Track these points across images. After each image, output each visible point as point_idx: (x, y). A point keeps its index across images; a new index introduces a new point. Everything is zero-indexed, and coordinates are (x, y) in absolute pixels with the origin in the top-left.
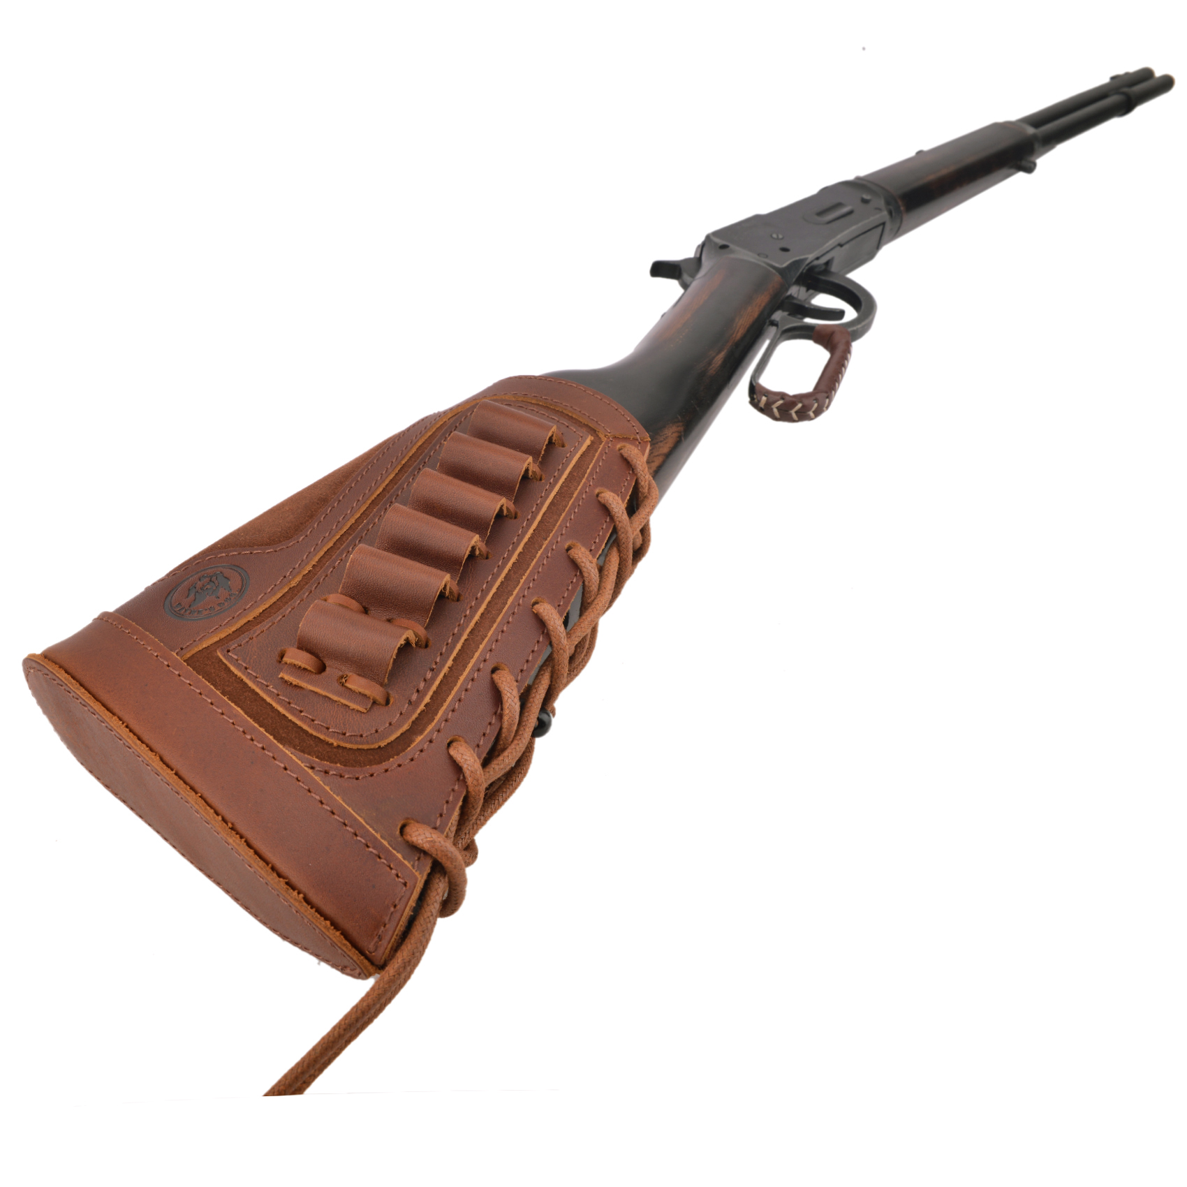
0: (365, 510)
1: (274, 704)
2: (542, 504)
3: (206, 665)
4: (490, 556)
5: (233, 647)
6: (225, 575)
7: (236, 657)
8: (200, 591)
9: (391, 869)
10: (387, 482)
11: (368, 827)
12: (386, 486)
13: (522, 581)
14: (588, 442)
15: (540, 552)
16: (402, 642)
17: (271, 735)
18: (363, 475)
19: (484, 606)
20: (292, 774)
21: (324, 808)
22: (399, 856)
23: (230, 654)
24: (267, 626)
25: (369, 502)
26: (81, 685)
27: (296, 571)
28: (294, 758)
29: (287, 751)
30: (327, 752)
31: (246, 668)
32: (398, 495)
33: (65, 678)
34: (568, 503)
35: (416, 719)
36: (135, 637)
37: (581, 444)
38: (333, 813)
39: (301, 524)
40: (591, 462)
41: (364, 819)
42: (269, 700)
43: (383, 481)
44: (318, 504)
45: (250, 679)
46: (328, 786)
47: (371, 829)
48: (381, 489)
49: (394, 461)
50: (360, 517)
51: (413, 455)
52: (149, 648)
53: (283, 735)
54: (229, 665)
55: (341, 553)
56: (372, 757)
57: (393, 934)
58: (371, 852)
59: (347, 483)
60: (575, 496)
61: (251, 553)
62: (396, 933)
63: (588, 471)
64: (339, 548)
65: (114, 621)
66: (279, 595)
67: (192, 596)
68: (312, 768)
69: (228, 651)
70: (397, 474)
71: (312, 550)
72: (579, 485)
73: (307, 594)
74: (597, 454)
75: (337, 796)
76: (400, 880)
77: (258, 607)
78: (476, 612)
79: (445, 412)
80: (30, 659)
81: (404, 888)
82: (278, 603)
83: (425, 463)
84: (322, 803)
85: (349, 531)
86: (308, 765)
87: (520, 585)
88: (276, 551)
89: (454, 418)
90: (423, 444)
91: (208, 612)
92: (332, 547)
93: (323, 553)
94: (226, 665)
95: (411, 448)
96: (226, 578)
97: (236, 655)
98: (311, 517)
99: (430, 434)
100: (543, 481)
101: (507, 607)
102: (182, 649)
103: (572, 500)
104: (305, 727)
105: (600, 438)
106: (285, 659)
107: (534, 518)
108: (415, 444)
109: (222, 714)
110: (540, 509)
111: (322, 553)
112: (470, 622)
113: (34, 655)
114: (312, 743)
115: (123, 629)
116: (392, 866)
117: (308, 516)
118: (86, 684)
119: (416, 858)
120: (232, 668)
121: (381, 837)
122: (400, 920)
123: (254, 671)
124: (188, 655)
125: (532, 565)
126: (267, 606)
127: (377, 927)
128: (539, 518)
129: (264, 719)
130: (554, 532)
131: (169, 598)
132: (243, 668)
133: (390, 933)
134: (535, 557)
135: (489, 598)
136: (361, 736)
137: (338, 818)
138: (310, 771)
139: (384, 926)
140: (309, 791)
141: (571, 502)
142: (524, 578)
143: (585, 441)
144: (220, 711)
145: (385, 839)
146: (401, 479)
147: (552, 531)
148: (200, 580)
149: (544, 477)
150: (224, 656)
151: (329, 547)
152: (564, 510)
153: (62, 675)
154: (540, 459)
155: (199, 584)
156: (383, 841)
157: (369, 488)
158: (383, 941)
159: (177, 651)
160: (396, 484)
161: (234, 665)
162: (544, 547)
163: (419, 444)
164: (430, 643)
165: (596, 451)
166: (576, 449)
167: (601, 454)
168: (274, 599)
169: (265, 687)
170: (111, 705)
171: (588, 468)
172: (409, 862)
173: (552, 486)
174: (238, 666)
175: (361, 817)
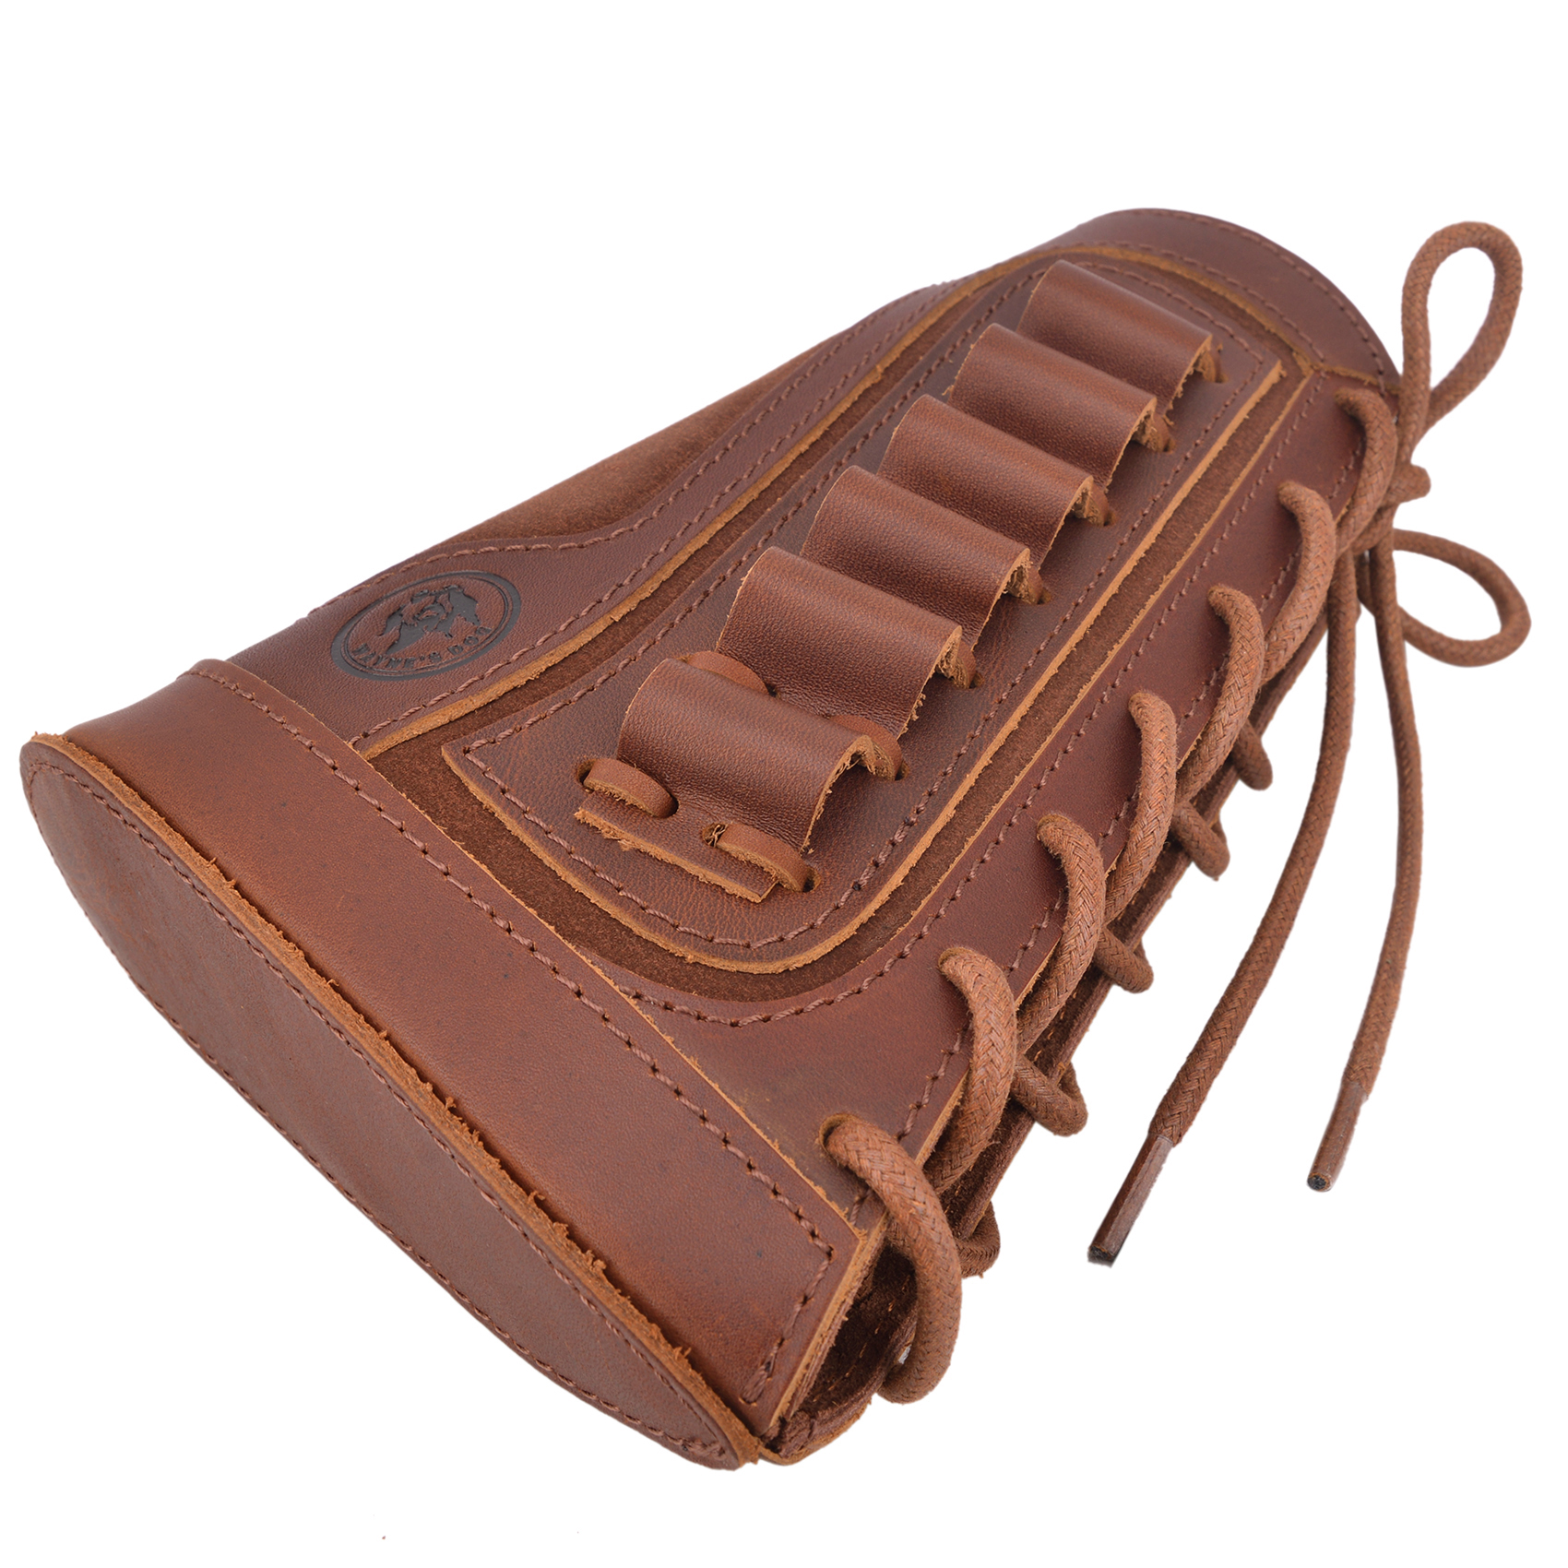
0: (780, 476)
1: (560, 871)
2: (1167, 499)
3: (418, 773)
4: (1048, 599)
5: (476, 744)
6: (467, 593)
7: (482, 765)
8: (410, 621)
9: (800, 1217)
10: (832, 418)
11: (754, 1126)
12: (830, 427)
13: (1111, 655)
14: (1273, 376)
15: (1153, 599)
16: (845, 761)
17: (550, 924)
18: (780, 399)
19: (1028, 701)
20: (592, 1005)
21: (659, 1080)
22: (820, 1191)
23: (469, 757)
24: (554, 708)
25: (792, 457)
26: (144, 798)
27: (624, 591)
28: (599, 971)
29: (583, 958)
30: (672, 970)
31: (504, 792)
32: (854, 450)
33: (109, 782)
34: (1218, 503)
35: (870, 919)
36: (265, 708)
37: (1256, 378)
38: (678, 1093)
39: (640, 492)
40: (1276, 419)
41: (746, 1111)
42: (548, 860)
43: (825, 417)
44: (679, 453)
45: (511, 814)
46: (668, 1034)
47: (759, 1131)
48: (819, 433)
49: (850, 375)
50: (769, 487)
51: (891, 365)
52: (295, 731)
53: (577, 928)
54: (465, 779)
55: (725, 565)
56: (768, 987)
57: (798, 1363)
58: (758, 1180)
59: (744, 415)
60: (1233, 489)
61: (527, 550)
62: (805, 1360)
63: (1268, 438)
64: (721, 552)
65: (222, 676)
66: (585, 638)
67: (392, 632)
68: (638, 997)
69: (466, 752)
70: (854, 404)
71: (662, 550)
72: (1244, 466)
73: (644, 648)
74: (1290, 404)
75: (688, 1057)
76: (818, 1242)
77: (537, 658)
78: (1010, 711)
79: (967, 281)
80: (36, 743)
81: (826, 1262)
82: (581, 657)
83: (918, 385)
84: (654, 1070)
85: (745, 516)
86: (627, 989)
87: (1108, 662)
88: (582, 547)
89: (989, 289)
90: (915, 343)
91: (425, 664)
92: (704, 546)
93: (686, 557)
94: (458, 778)
95: (890, 350)
96: (469, 597)
97: (482, 760)
98: (662, 478)
99: (931, 321)
100: (1171, 452)
101: (1076, 703)
102: (366, 735)
103: (1227, 498)
104: (626, 920)
105: (1299, 368)
106: (588, 781)
107: (1146, 526)
108: (899, 340)
109: (446, 874)
110: (1162, 508)
111: (683, 558)
112: (998, 732)
113: (46, 737)
114: (640, 950)
115: (239, 691)
116: (800, 1211)
117: (656, 478)
118: (154, 797)
119: (857, 1198)
120: (473, 788)
121: (781, 1148)
122: (814, 1331)
123: (521, 799)
124: (378, 748)
125: (1136, 622)
126: (557, 659)
127: (765, 1346)
128: (1157, 528)
129: (536, 893)
130: (1185, 559)
131: (345, 634)
132: (498, 789)
133: (793, 1358)
134: (1143, 606)
135: (1039, 686)
136: (748, 946)
137: (687, 1103)
138: (632, 1002)
139: (780, 1345)
140: (629, 1044)
141: (1224, 503)
142: (1117, 648)
143: (1266, 373)
144: (442, 867)
145: (789, 1155)
146: (863, 415)
147: (1181, 556)
148: (412, 600)
149: (1173, 442)
150: (456, 760)
151: (699, 546)
152: (1209, 517)
153: (104, 776)
154: (1171, 406)
155: (410, 608)
156: (785, 1158)
157: (793, 428)
158: (776, 1377)
159: (354, 740)
160: (851, 427)
161: (478, 782)
162: (1163, 587)
163: (908, 342)
164: (907, 770)
165: (1289, 395)
166: (1246, 390)
167: (1298, 405)
168: (572, 646)
169: (542, 834)
170: (205, 842)
171: (1267, 431)
172: (842, 1208)
173: (1191, 464)
174: (487, 784)
175: (739, 1104)
